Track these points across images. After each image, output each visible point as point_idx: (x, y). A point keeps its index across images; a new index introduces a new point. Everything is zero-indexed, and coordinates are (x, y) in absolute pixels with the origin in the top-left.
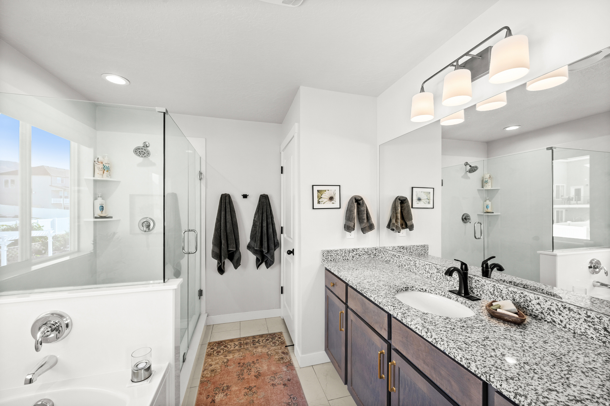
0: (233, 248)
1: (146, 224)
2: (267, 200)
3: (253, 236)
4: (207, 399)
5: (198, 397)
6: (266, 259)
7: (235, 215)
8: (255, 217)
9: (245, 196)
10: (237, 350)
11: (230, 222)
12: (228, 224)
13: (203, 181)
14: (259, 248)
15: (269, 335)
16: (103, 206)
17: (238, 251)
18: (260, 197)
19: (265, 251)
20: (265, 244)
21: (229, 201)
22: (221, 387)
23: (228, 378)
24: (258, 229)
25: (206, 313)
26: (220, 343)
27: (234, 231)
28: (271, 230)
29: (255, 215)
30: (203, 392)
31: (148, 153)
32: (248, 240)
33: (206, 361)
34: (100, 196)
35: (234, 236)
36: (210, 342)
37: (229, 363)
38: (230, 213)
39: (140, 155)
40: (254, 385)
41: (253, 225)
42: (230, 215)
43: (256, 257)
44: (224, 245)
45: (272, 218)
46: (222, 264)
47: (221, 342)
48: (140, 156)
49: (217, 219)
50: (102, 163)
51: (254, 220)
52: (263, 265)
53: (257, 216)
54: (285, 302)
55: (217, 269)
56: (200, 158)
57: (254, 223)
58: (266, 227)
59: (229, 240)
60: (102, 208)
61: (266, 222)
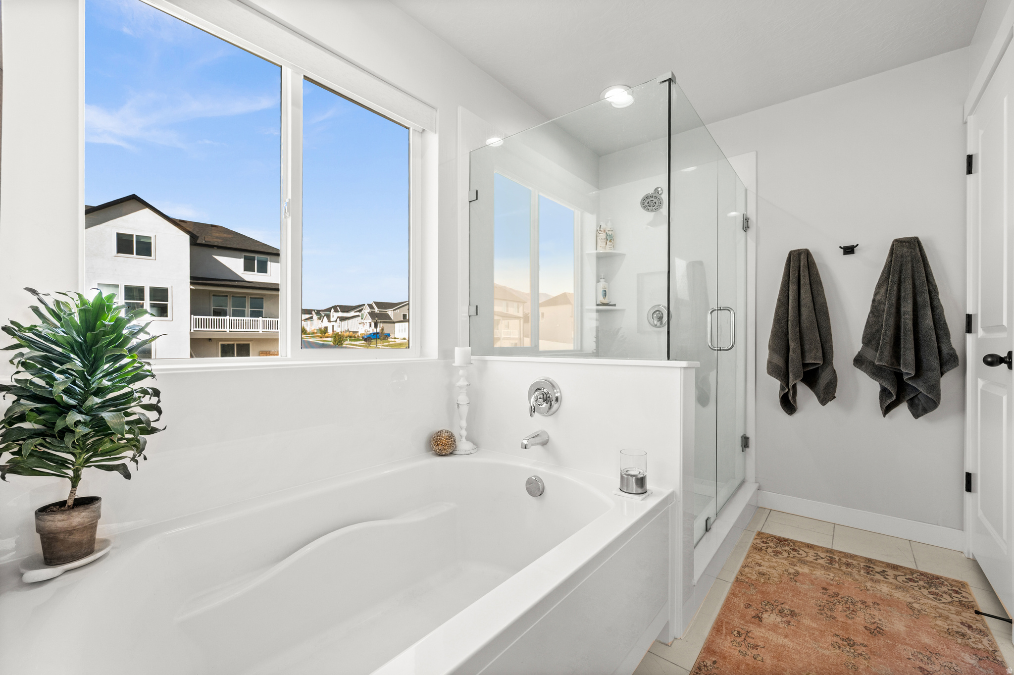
0: (815, 359)
1: (657, 315)
2: (914, 249)
3: (870, 338)
4: (746, 608)
5: (729, 597)
6: (912, 395)
7: (823, 291)
8: (876, 294)
9: (849, 250)
10: (822, 566)
11: (810, 304)
12: (803, 309)
13: (752, 232)
14: (887, 362)
15: (918, 573)
16: (605, 291)
17: (830, 367)
18: (893, 245)
19: (908, 370)
20: (908, 355)
21: (806, 263)
22: (778, 606)
23: (795, 599)
24: (887, 319)
25: (756, 482)
26: (781, 541)
27: (818, 324)
28: (927, 321)
29: (876, 289)
30: (740, 595)
31: (660, 201)
32: (857, 346)
33: (751, 555)
34: (602, 277)
35: (818, 335)
36: (762, 531)
37: (800, 578)
38: (809, 286)
39: (650, 208)
40: (861, 642)
41: (872, 312)
42: (810, 291)
43: (881, 385)
44: (794, 351)
45: (933, 292)
46: (789, 389)
47: (786, 540)
48: (650, 210)
49: (779, 300)
50: (605, 231)
51: (874, 301)
52: (903, 409)
53: (883, 291)
54: (980, 513)
55: (778, 400)
56: (746, 190)
57: (873, 306)
58: (911, 313)
59: (806, 342)
60: (605, 294)
61: (910, 301)
